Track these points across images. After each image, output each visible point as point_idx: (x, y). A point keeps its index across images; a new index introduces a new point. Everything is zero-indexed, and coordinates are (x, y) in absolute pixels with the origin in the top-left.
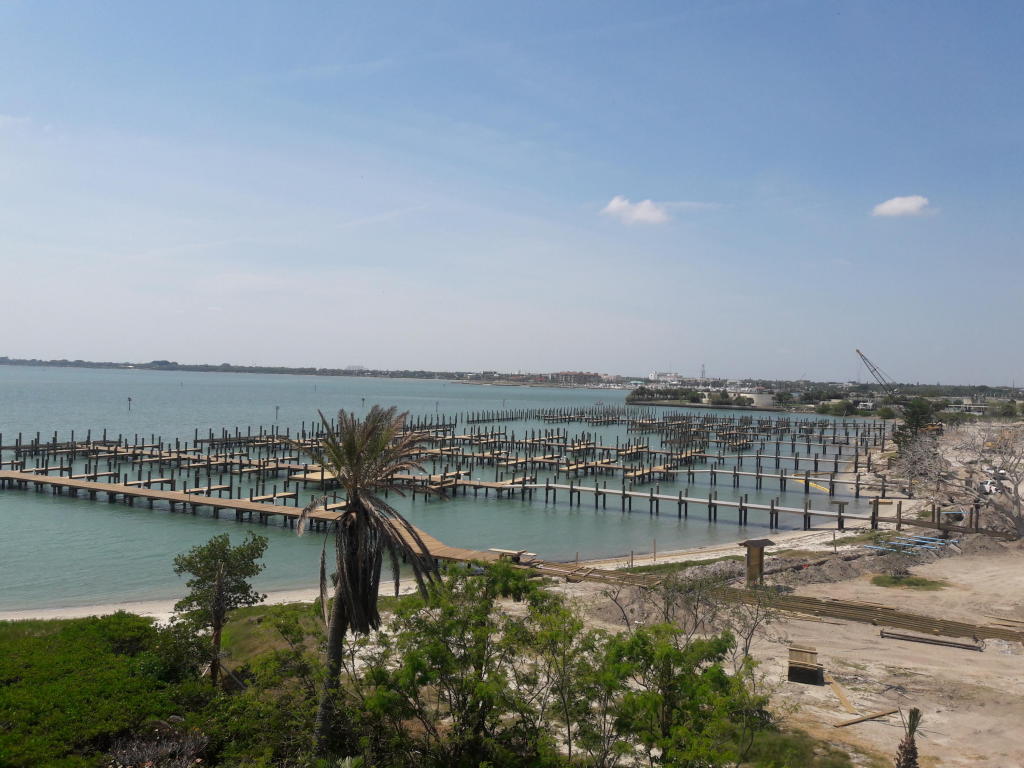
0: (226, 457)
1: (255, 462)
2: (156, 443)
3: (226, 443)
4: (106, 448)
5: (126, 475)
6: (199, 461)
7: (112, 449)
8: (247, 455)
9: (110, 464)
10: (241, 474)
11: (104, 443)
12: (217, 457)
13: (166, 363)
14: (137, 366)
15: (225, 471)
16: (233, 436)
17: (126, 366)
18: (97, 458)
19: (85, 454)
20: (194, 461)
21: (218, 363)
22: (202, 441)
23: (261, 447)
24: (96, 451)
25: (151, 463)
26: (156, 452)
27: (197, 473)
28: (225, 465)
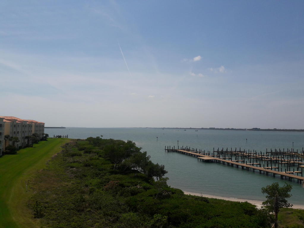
0: (276, 158)
1: (286, 160)
2: (255, 153)
3: (276, 153)
4: (241, 153)
5: (246, 161)
6: (268, 158)
7: (242, 153)
8: (283, 158)
9: (242, 158)
10: (282, 164)
11: (240, 152)
12: (273, 157)
13: (257, 129)
14: (248, 130)
15: (276, 162)
16: (279, 151)
17: (245, 130)
18: (238, 156)
19: (235, 155)
20: (266, 159)
21: (273, 128)
22: (269, 153)
23: (288, 155)
24: (238, 154)
25: (253, 158)
26: (255, 155)
27: (267, 162)
28: (276, 160)
